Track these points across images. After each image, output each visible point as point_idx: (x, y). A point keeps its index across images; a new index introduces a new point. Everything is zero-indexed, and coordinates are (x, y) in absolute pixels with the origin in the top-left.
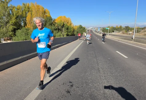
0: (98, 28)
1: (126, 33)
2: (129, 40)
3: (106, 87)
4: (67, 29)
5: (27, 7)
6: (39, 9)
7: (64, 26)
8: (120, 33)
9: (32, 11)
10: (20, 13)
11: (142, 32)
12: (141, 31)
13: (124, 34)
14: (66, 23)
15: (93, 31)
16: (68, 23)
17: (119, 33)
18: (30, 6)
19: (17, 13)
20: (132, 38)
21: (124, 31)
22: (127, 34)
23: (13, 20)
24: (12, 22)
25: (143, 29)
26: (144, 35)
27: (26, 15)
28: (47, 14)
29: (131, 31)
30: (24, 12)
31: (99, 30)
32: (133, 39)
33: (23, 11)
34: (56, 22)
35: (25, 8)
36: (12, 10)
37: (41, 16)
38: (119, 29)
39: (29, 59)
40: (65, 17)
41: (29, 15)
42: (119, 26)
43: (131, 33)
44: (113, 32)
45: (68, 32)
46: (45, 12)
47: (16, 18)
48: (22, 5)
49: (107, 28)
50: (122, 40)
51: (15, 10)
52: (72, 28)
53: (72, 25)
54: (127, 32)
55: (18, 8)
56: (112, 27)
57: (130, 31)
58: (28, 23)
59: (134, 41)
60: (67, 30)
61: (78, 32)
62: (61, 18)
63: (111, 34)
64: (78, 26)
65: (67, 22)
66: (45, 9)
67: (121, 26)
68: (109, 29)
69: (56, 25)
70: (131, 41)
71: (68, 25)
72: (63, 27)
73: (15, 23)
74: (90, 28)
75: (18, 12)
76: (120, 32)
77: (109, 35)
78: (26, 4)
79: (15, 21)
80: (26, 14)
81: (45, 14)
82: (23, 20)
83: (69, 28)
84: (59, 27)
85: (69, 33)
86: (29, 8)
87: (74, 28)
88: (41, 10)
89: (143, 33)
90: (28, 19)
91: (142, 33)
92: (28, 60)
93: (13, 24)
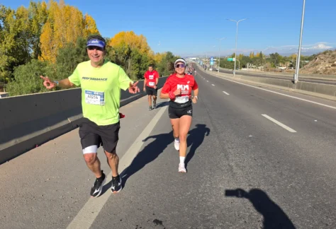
0: (210, 58)
1: (274, 69)
2: (286, 86)
3: (229, 193)
4: (139, 61)
5: (40, 12)
6: (70, 16)
8: (259, 70)
9: (53, 21)
10: (25, 26)
11: (308, 66)
12: (306, 64)
13: (268, 70)
14: (136, 47)
15: (198, 65)
16: (140, 47)
17: (257, 70)
18: (49, 8)
19: (17, 24)
20: (293, 82)
21: (268, 64)
22: (275, 71)
23: (9, 42)
24: (5, 48)
25: (310, 59)
26: (314, 73)
27: (39, 30)
28: (90, 28)
29: (284, 63)
30: (34, 22)
31: (212, 63)
32: (296, 82)
33: (31, 21)
34: (110, 45)
35: (37, 13)
36: (6, 17)
37: (75, 31)
38: (256, 60)
39: (39, 145)
40: (132, 34)
41: (46, 29)
42: (256, 54)
43: (283, 68)
44: (244, 67)
45: (140, 69)
46: (84, 23)
47: (15, 38)
48: (28, 8)
49: (230, 59)
50: (269, 85)
51: (12, 19)
52: (149, 58)
53: (150, 53)
54: (274, 66)
55: (20, 14)
56: (240, 55)
57: (281, 64)
58: (43, 48)
59: (298, 88)
60: (137, 65)
61: (163, 69)
62: (123, 36)
63: (239, 71)
64: (163, 55)
65: (138, 45)
66: (84, 15)
67: (261, 54)
68: (234, 59)
69: (113, 53)
70: (291, 87)
71: (141, 51)
72: (127, 58)
73: (13, 48)
74: (191, 60)
75: (20, 23)
76: (260, 68)
77: (236, 73)
78: (38, 3)
79: (12, 44)
80: (39, 26)
81: (84, 27)
82: (32, 43)
83: (143, 58)
84: (119, 58)
85: (142, 72)
86: (45, 13)
87: (155, 59)
88: (74, 17)
89: (312, 69)
90: (44, 39)
91: (310, 70)
92: (35, 147)
93: (9, 51)
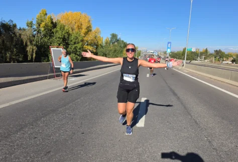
7: (54, 30)
